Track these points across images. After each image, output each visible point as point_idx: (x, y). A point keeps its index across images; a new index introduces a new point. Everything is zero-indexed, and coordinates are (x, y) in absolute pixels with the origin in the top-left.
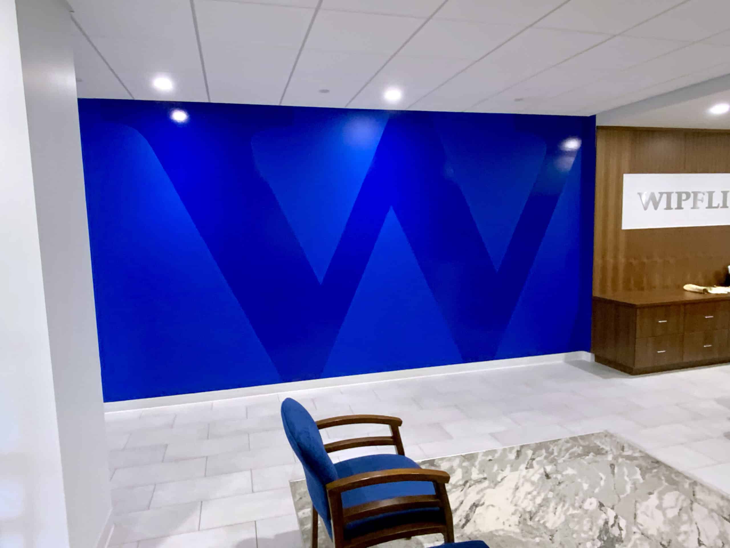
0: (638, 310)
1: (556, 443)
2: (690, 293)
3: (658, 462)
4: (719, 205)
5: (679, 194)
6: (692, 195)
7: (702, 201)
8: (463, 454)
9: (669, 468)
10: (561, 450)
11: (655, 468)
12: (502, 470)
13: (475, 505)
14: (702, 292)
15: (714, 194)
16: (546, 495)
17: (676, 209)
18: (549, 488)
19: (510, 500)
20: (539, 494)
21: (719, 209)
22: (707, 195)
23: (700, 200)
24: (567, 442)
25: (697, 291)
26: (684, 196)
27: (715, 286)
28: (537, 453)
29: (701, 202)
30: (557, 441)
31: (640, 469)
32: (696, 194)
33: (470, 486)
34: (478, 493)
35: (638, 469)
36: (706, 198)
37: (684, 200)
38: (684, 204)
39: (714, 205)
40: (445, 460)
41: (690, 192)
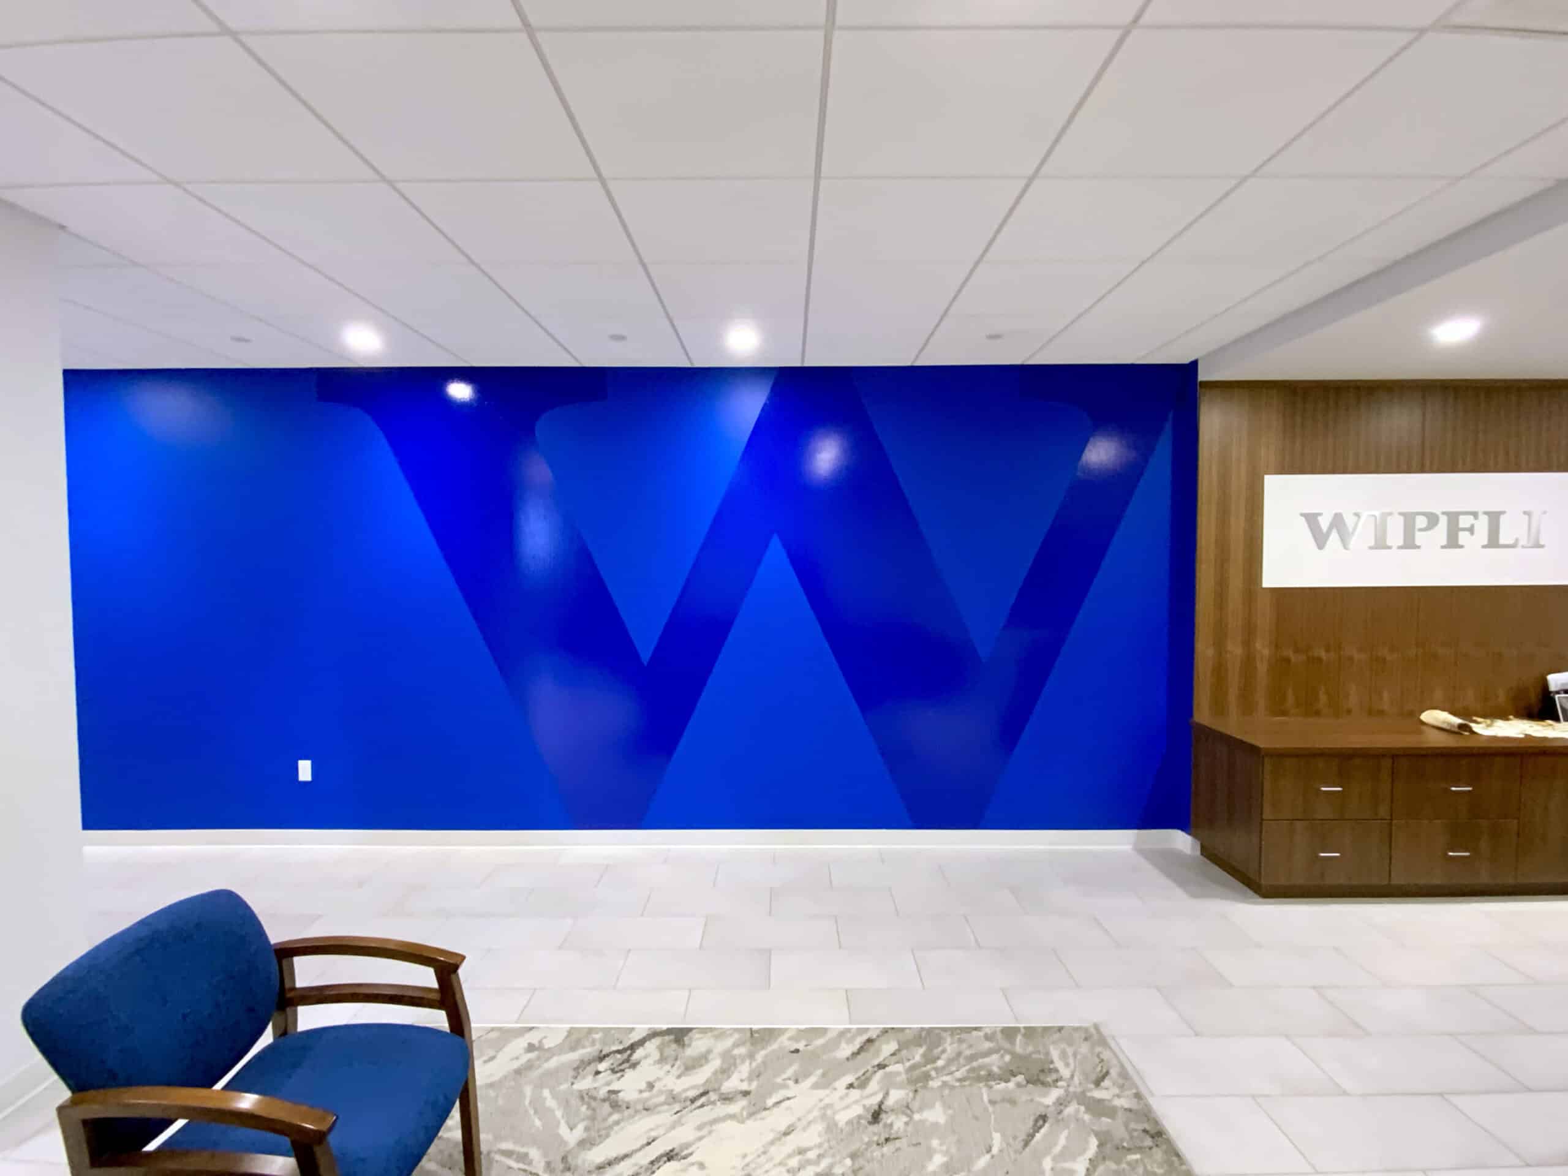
0: (1266, 760)
1: (964, 1036)
2: (1436, 732)
3: (1158, 1134)
4: (1517, 540)
5: (1409, 519)
6: (1443, 521)
7: (1471, 530)
8: (755, 1027)
9: (1175, 1159)
10: (959, 1054)
11: (1139, 1149)
12: (797, 1081)
13: (670, 1156)
14: (1456, 730)
15: (1502, 518)
16: (831, 1166)
17: (1400, 548)
18: (853, 1147)
19: (747, 1160)
20: (820, 1156)
21: (1518, 550)
22: (1484, 520)
23: (1464, 529)
24: (988, 1038)
25: (1444, 726)
26: (1421, 521)
27: (1511, 717)
28: (904, 1052)
29: (1467, 533)
30: (970, 1032)
31: (1098, 1146)
32: (1453, 518)
33: (702, 1106)
34: (700, 1128)
35: (1094, 1142)
36: (1482, 525)
37: (1421, 530)
38: (1420, 538)
39: (1502, 541)
40: (710, 1034)
41: (1438, 512)
